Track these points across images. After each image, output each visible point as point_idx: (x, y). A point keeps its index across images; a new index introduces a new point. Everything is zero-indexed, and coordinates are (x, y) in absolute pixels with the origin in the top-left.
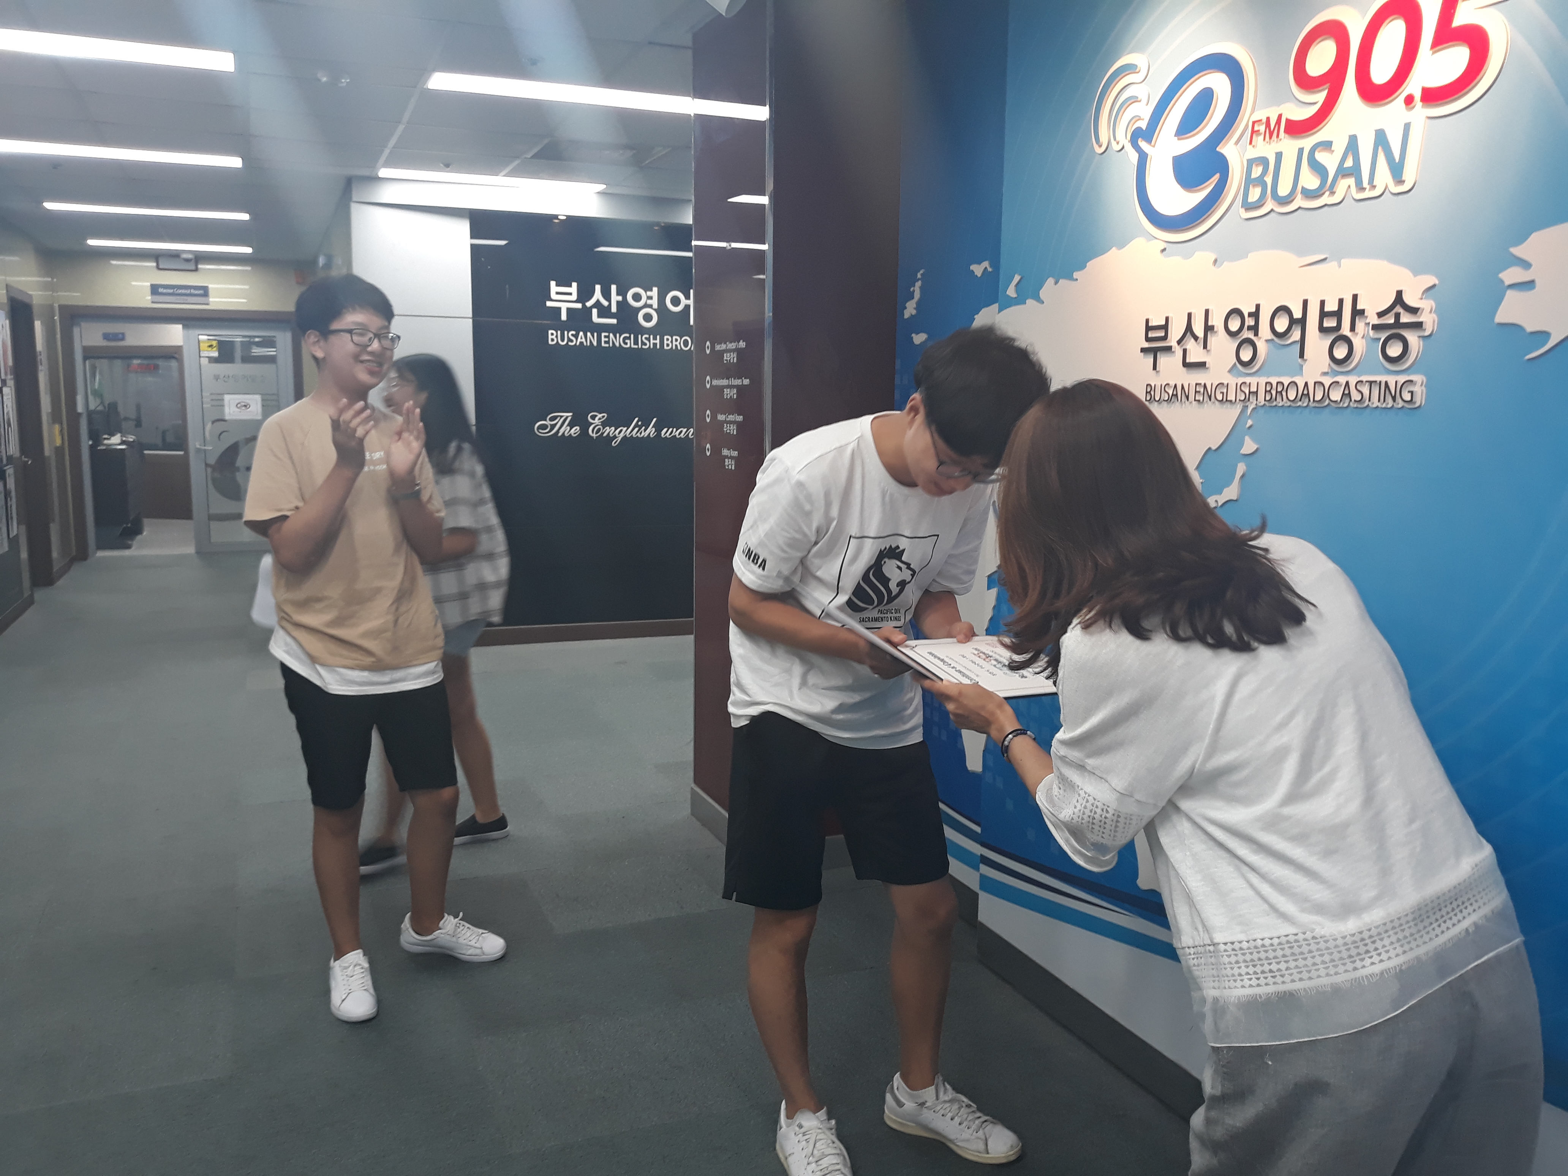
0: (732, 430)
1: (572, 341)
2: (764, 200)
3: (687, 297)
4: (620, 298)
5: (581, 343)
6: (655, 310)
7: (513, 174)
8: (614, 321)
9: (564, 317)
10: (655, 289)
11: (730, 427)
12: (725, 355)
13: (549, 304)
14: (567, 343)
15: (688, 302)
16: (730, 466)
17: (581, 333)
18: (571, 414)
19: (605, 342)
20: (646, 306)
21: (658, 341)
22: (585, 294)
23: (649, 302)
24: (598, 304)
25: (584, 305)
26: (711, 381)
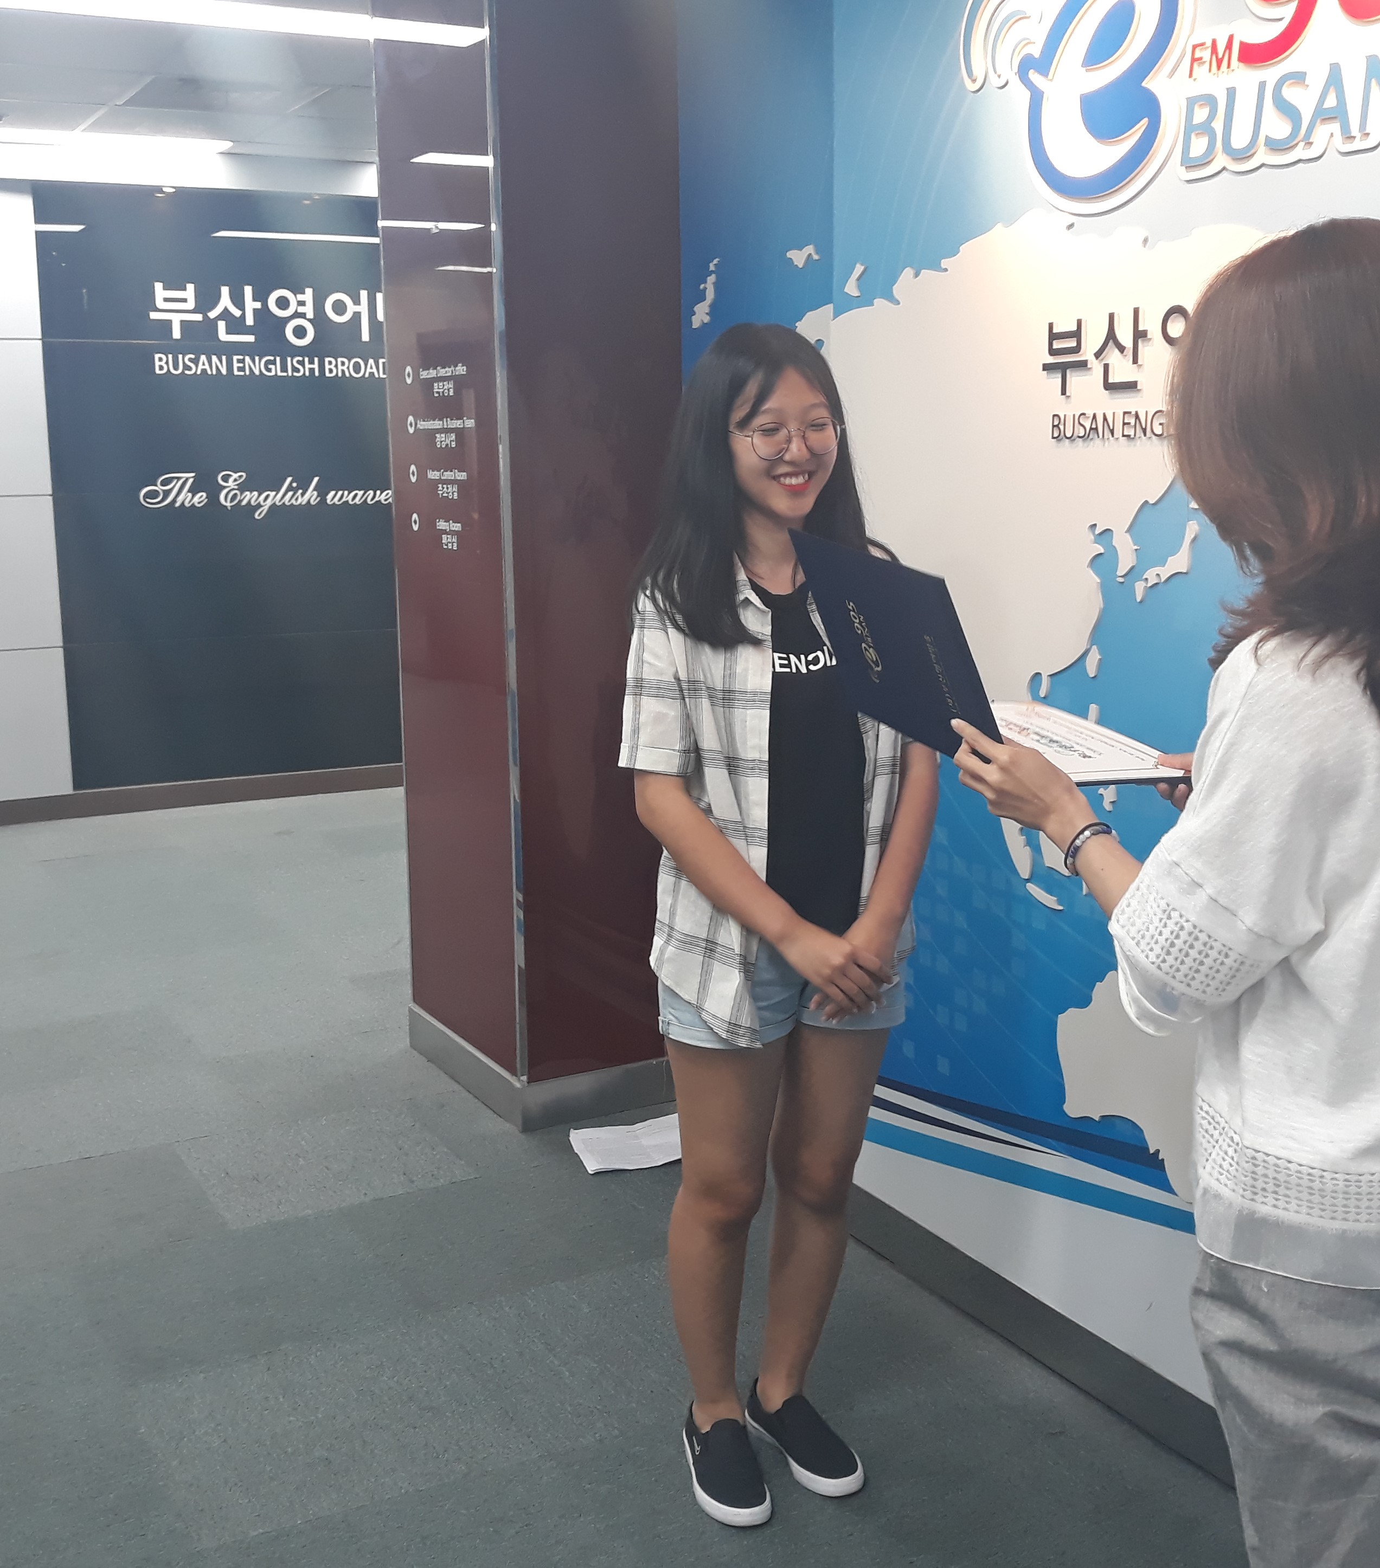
0: (452, 492)
1: (190, 369)
2: (487, 161)
3: (357, 302)
4: (258, 305)
5: (204, 371)
6: (309, 320)
7: (98, 126)
8: (251, 338)
9: (177, 334)
10: (309, 291)
11: (447, 488)
12: (436, 385)
13: (154, 315)
14: (183, 372)
15: (357, 308)
16: (450, 545)
17: (203, 358)
18: (193, 475)
19: (240, 369)
20: (297, 315)
21: (316, 366)
22: (206, 301)
23: (301, 309)
24: (225, 314)
25: (206, 317)
26: (416, 424)
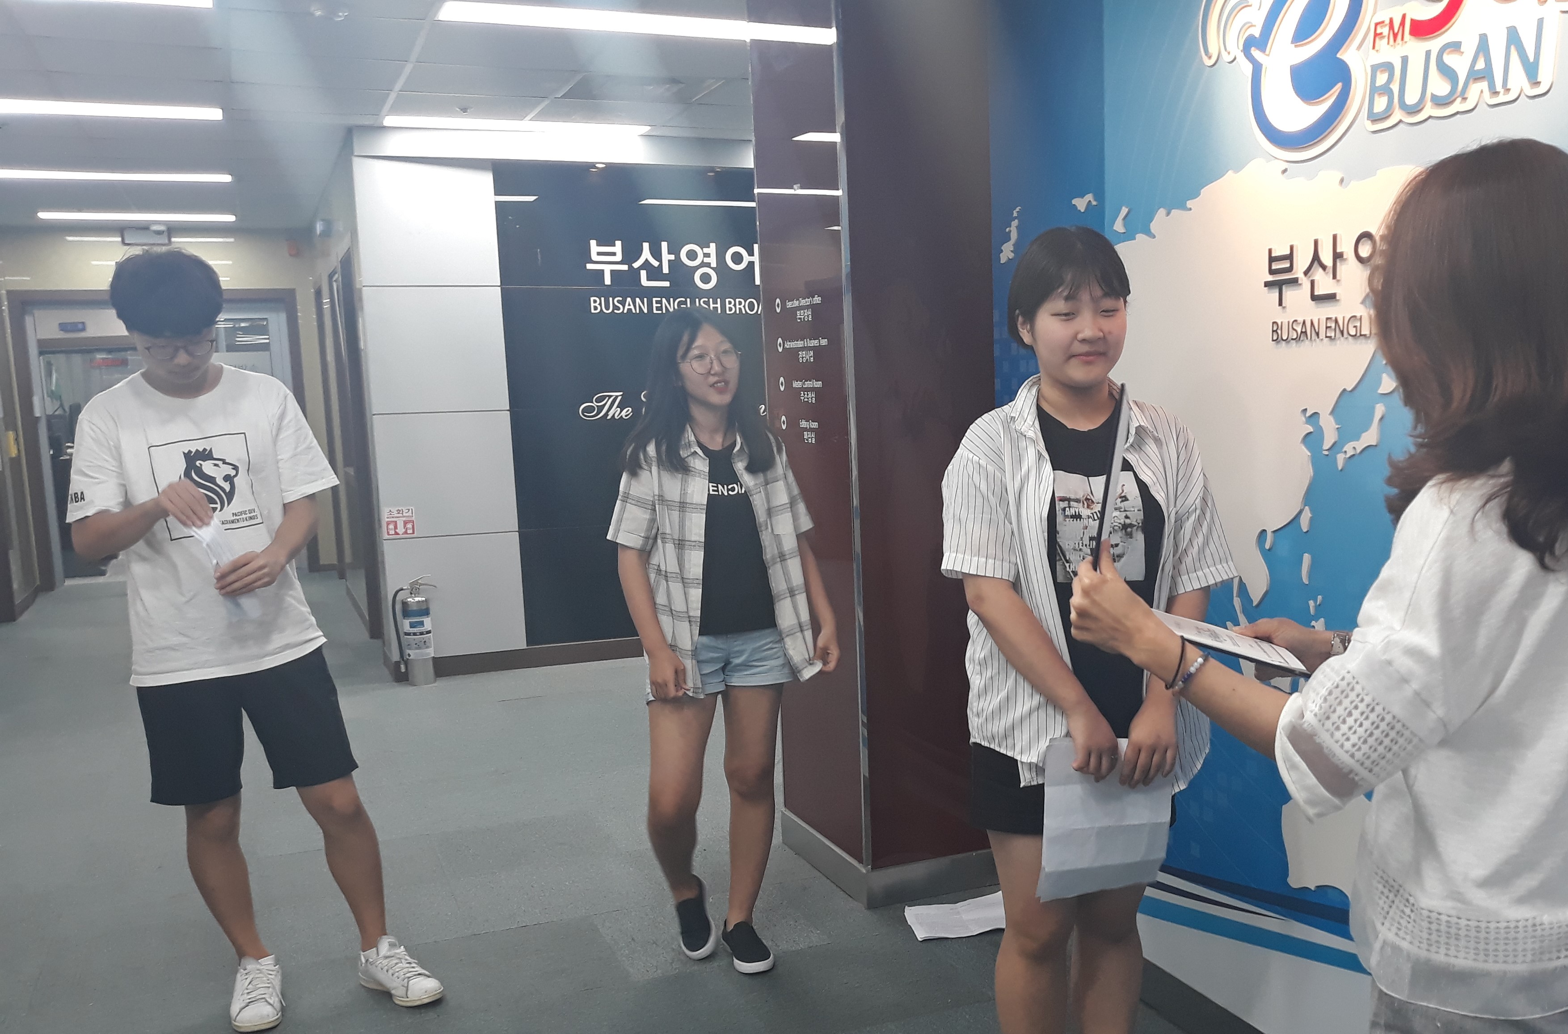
0: (811, 397)
1: (619, 309)
2: (835, 137)
3: (751, 254)
4: (672, 257)
5: (629, 310)
6: (712, 268)
7: (540, 117)
8: (667, 284)
9: (608, 281)
10: (713, 246)
11: (808, 395)
12: (798, 312)
13: (590, 266)
14: (613, 311)
15: (751, 259)
16: (810, 440)
17: (629, 299)
18: (621, 393)
19: (657, 309)
20: (703, 265)
21: (719, 305)
22: (631, 254)
23: (706, 260)
24: (646, 265)
25: (630, 267)
26: (784, 343)
